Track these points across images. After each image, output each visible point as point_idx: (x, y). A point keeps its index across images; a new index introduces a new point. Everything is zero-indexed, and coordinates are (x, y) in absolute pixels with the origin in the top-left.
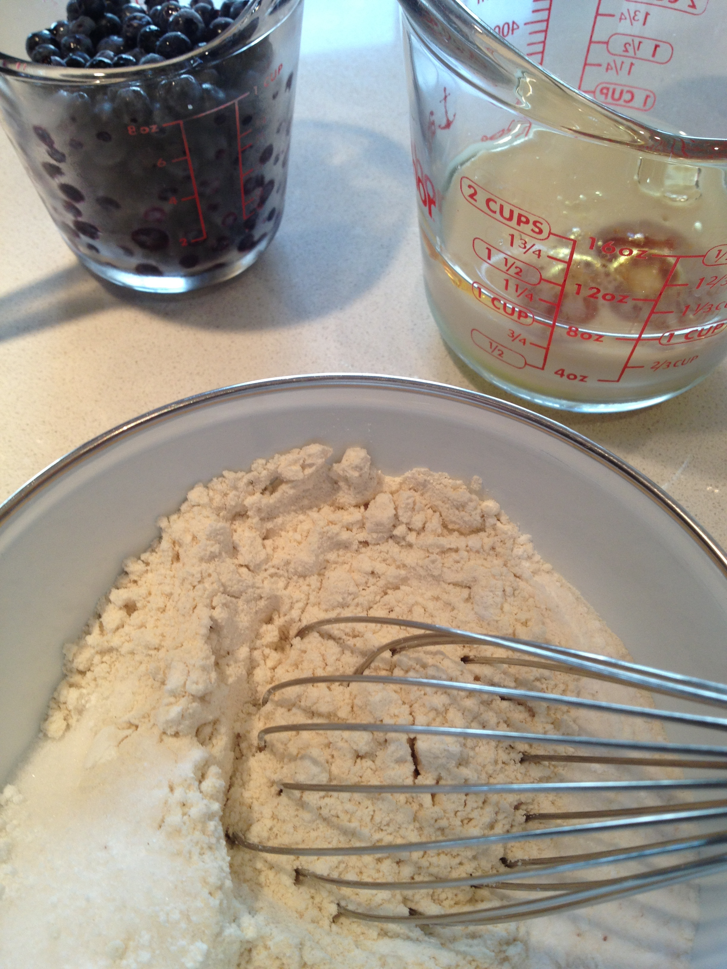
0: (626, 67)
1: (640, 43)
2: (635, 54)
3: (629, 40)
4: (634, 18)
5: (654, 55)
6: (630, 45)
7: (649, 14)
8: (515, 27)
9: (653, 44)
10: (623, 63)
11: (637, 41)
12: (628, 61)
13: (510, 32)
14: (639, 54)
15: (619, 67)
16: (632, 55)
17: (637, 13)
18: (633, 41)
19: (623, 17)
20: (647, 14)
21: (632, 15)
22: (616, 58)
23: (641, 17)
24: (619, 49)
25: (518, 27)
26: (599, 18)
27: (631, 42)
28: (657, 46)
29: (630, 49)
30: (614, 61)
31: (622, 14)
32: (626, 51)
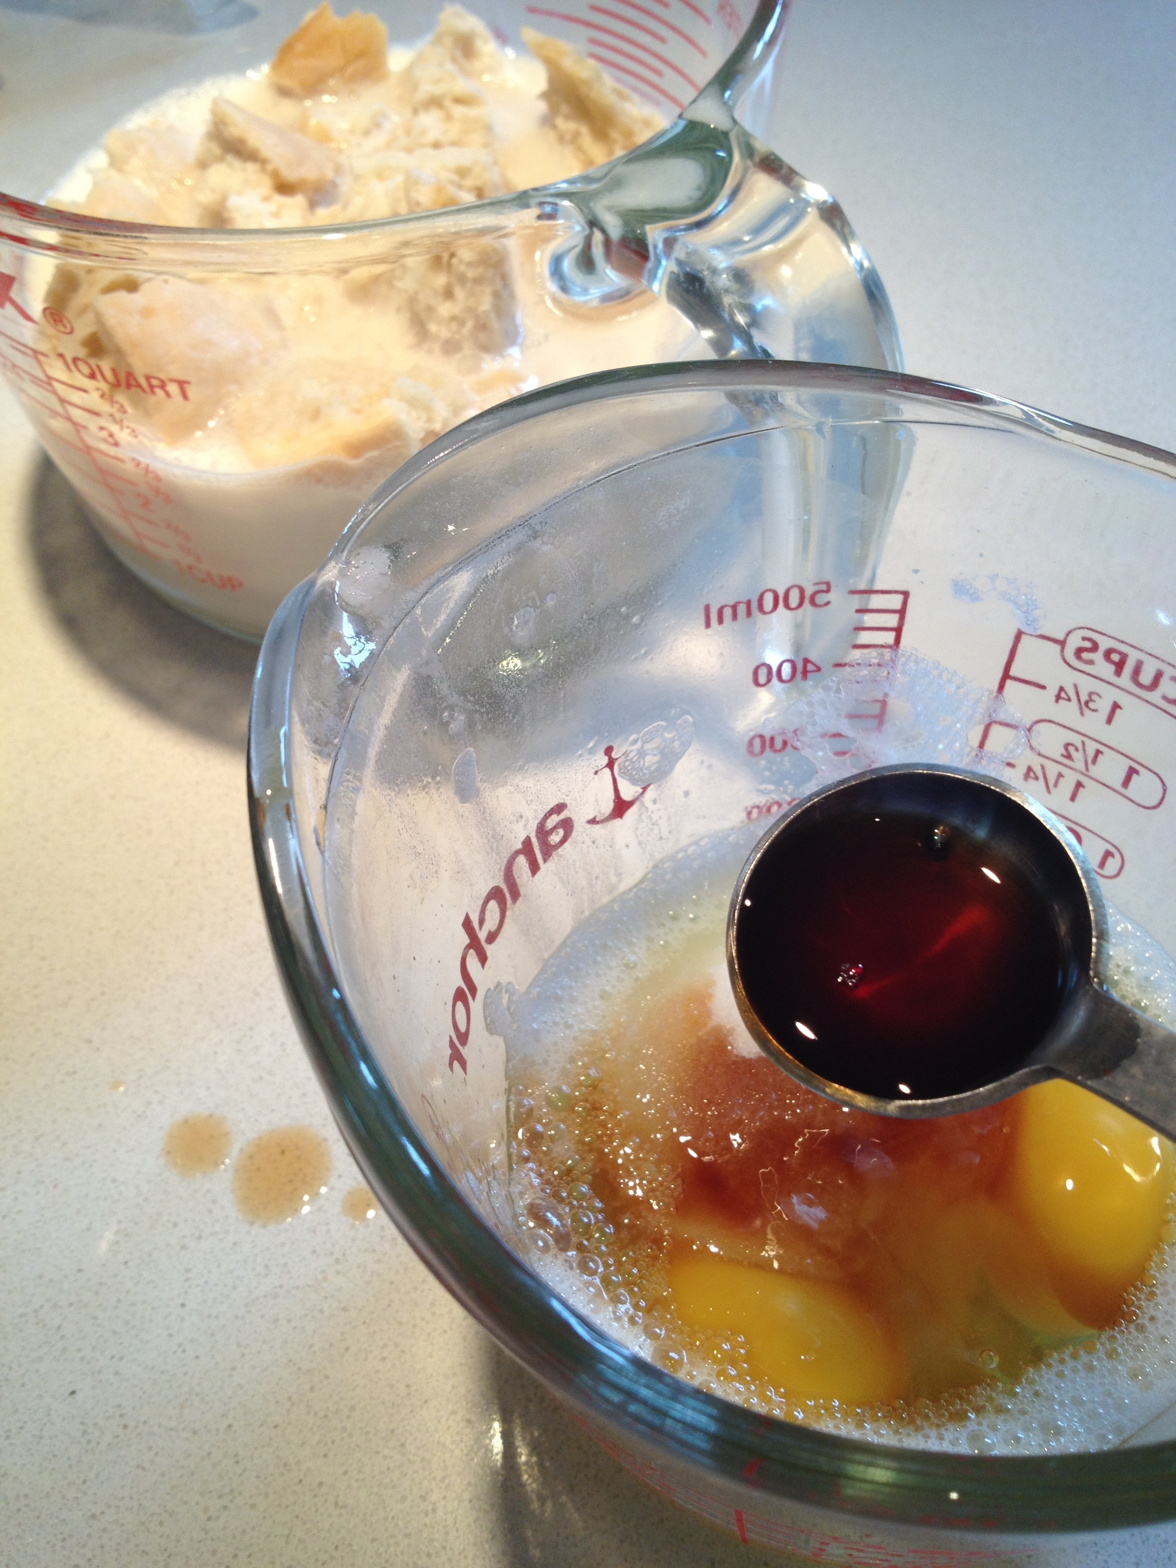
0: (1068, 785)
1: (1098, 752)
2: (1087, 769)
3: (1077, 740)
4: (1087, 703)
5: (1126, 783)
6: (1077, 749)
7: (1120, 708)
8: (810, 667)
9: (1124, 765)
10: (1060, 775)
12: (1070, 779)
13: (799, 675)
14: (1094, 771)
15: (1051, 782)
16: (1083, 769)
17: (1094, 697)
18: (1083, 743)
19: (1063, 695)
20: (1116, 706)
22: (1048, 764)
23: (1103, 706)
24: (1057, 752)
25: (819, 669)
26: (1009, 683)
27: (1080, 746)
28: (1132, 772)
29: (1077, 756)
30: (1043, 767)
31: (1062, 689)
32: (1069, 757)
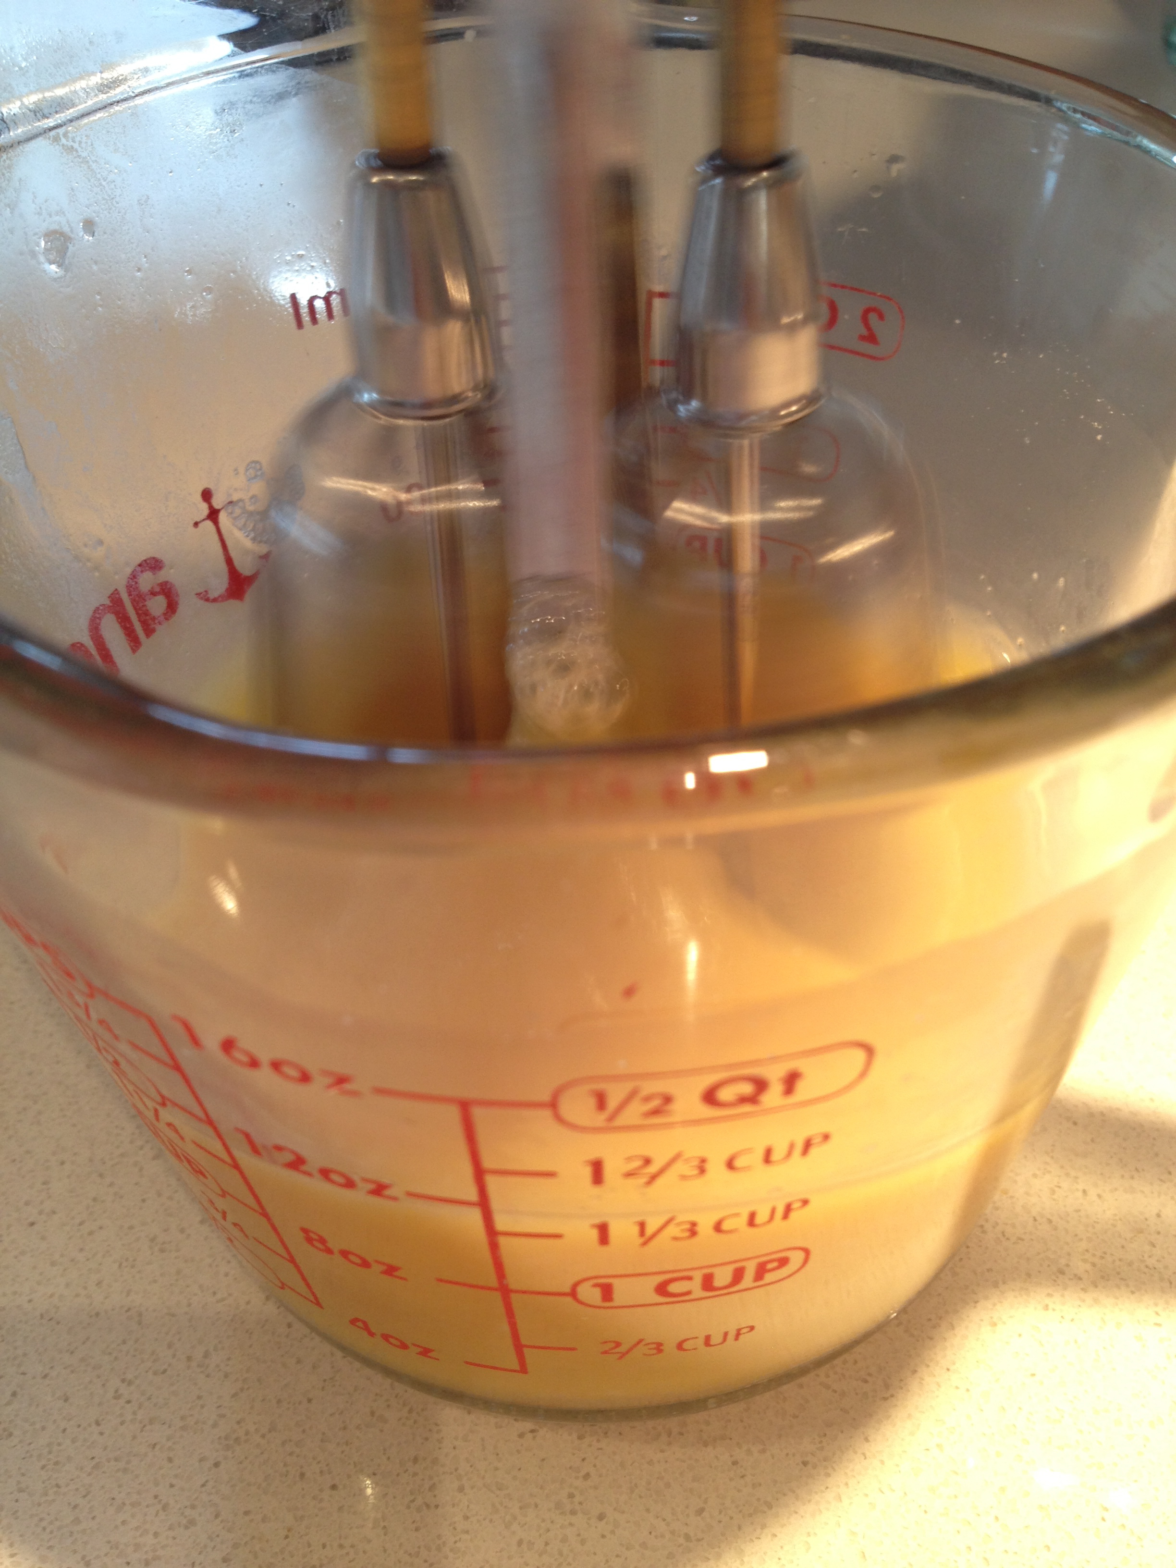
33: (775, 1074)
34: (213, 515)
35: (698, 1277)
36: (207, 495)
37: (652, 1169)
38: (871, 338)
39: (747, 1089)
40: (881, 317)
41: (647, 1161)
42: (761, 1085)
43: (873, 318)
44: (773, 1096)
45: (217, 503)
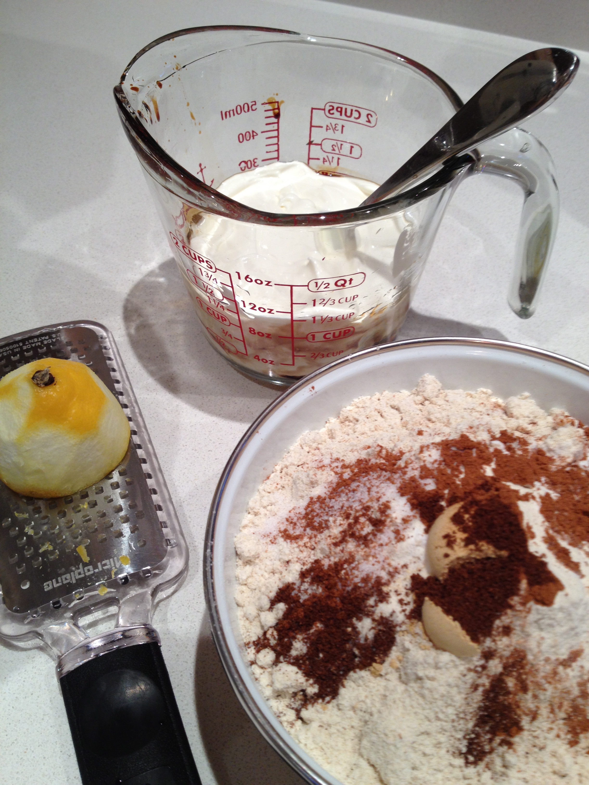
11: (339, 143)
21: (334, 127)
33: (348, 279)
34: (201, 170)
35: (332, 332)
36: (200, 165)
37: (325, 302)
38: (369, 121)
39: (343, 282)
40: (372, 116)
41: (324, 300)
42: (345, 281)
43: (369, 116)
44: (347, 284)
45: (203, 167)
